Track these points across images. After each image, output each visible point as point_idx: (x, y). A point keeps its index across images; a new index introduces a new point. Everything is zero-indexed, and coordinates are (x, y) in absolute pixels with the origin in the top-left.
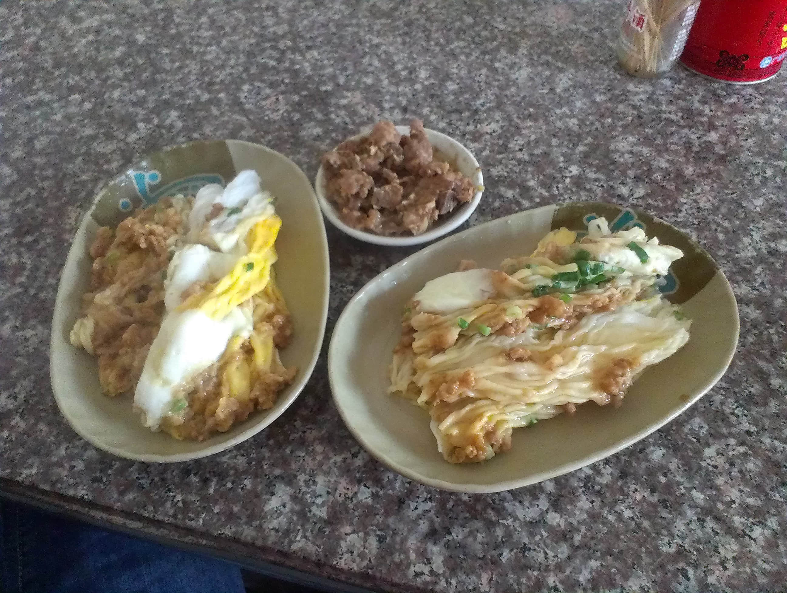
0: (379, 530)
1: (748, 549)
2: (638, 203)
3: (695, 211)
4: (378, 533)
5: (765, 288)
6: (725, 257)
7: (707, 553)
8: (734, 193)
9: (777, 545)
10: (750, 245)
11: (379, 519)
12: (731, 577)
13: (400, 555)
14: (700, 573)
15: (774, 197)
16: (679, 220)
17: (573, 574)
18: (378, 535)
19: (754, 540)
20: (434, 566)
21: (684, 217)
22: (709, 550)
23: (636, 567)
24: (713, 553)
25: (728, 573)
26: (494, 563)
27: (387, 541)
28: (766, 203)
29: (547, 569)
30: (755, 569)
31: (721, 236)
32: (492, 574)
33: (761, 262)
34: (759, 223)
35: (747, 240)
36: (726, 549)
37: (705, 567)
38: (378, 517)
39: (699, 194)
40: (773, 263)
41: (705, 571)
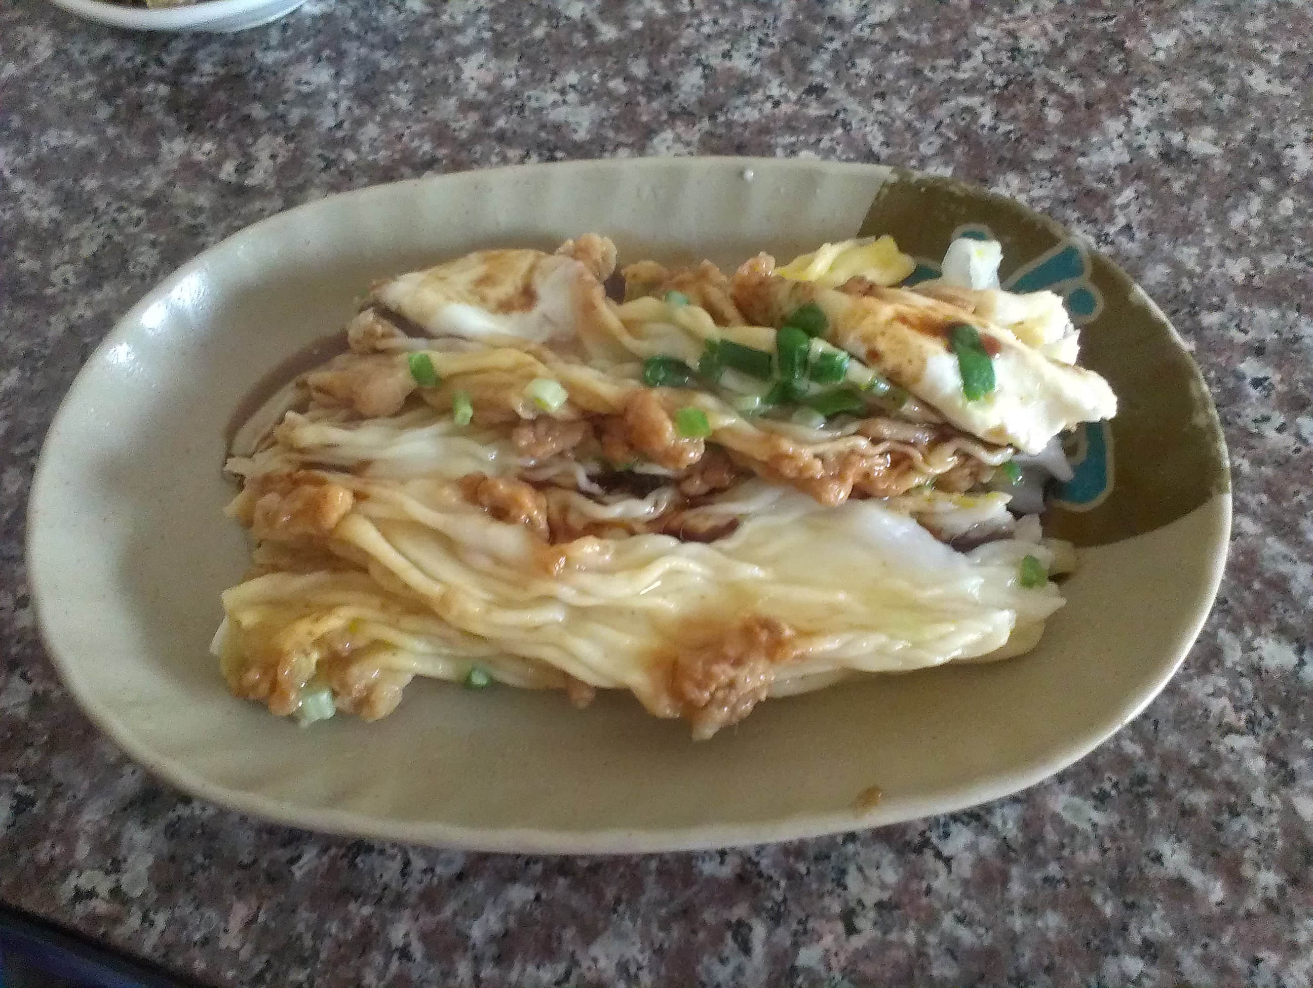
0: (26, 783)
1: (924, 885)
2: (872, 38)
3: (1004, 56)
4: (20, 789)
5: (1132, 238)
6: (1050, 165)
7: (814, 886)
8: (1108, 18)
9: (1005, 879)
10: (1120, 136)
11: (33, 756)
12: (863, 954)
13: (53, 847)
14: (783, 936)
15: (1206, 30)
16: (961, 76)
17: (459, 919)
18: (17, 796)
19: (948, 861)
20: (125, 879)
21: (975, 69)
22: (821, 877)
23: (621, 909)
24: (829, 886)
25: (857, 942)
26: (272, 878)
27: (35, 810)
28: (1183, 41)
29: (398, 902)
30: (932, 939)
31: (1053, 116)
32: (259, 908)
33: (1138, 177)
34: (1155, 86)
35: (1114, 126)
36: (866, 879)
37: (800, 922)
38: (30, 751)
39: (1025, 18)
40: (1166, 181)
41: (795, 934)
